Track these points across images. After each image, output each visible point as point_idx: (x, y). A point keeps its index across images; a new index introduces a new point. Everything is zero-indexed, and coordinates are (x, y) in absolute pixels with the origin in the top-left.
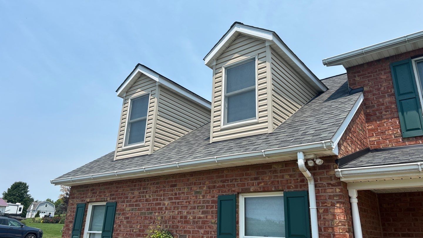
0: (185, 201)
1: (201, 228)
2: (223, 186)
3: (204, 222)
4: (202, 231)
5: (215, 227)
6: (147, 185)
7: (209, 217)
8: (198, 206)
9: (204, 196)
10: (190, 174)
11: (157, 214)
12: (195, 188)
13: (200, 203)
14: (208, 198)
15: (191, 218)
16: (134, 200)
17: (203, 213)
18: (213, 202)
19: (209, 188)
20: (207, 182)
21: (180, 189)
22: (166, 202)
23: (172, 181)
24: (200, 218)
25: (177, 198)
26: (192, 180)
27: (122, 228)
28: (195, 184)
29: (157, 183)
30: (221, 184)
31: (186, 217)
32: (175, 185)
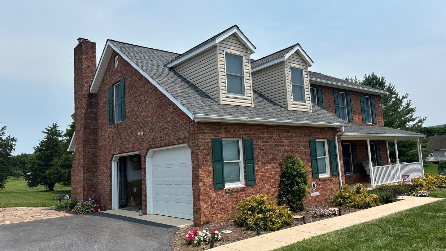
0: (295, 141)
1: (304, 154)
2: (310, 135)
3: (305, 152)
4: (304, 156)
5: (309, 153)
6: (273, 130)
7: (306, 149)
8: (301, 144)
9: (303, 139)
10: (296, 127)
11: (281, 148)
12: (298, 135)
13: (302, 142)
14: (305, 140)
15: (299, 150)
16: (266, 138)
17: (304, 147)
18: (307, 142)
19: (305, 135)
20: (304, 132)
21: (292, 135)
22: (286, 141)
23: (287, 129)
24: (303, 150)
25: (291, 139)
26: (297, 130)
27: (260, 157)
28: (298, 133)
29: (279, 130)
30: (309, 134)
31: (297, 149)
32: (289, 132)
